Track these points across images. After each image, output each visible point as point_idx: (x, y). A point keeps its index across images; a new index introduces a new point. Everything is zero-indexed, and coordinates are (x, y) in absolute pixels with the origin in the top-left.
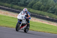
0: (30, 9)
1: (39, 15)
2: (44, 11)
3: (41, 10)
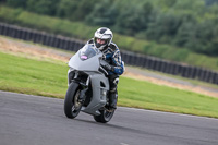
0: (17, 10)
1: (53, 35)
2: (72, 20)
3: (63, 15)
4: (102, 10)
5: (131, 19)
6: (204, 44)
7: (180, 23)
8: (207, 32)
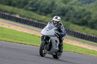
3: (14, 6)
4: (32, 4)
5: (45, 8)
6: (78, 20)
7: (67, 11)
8: (79, 15)
